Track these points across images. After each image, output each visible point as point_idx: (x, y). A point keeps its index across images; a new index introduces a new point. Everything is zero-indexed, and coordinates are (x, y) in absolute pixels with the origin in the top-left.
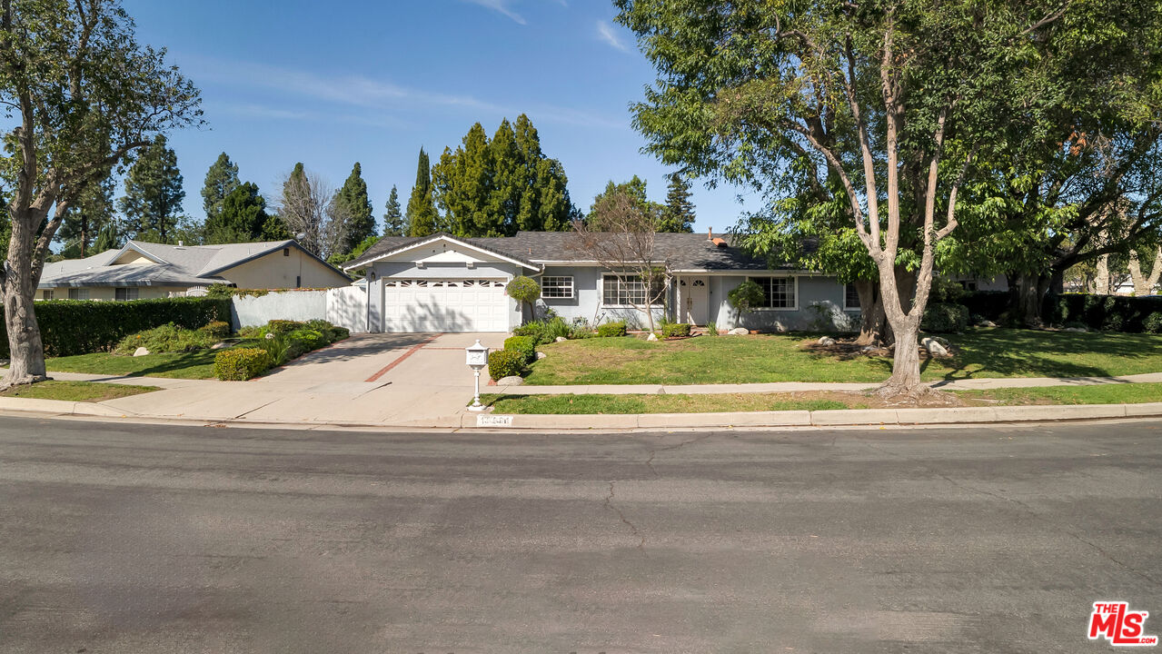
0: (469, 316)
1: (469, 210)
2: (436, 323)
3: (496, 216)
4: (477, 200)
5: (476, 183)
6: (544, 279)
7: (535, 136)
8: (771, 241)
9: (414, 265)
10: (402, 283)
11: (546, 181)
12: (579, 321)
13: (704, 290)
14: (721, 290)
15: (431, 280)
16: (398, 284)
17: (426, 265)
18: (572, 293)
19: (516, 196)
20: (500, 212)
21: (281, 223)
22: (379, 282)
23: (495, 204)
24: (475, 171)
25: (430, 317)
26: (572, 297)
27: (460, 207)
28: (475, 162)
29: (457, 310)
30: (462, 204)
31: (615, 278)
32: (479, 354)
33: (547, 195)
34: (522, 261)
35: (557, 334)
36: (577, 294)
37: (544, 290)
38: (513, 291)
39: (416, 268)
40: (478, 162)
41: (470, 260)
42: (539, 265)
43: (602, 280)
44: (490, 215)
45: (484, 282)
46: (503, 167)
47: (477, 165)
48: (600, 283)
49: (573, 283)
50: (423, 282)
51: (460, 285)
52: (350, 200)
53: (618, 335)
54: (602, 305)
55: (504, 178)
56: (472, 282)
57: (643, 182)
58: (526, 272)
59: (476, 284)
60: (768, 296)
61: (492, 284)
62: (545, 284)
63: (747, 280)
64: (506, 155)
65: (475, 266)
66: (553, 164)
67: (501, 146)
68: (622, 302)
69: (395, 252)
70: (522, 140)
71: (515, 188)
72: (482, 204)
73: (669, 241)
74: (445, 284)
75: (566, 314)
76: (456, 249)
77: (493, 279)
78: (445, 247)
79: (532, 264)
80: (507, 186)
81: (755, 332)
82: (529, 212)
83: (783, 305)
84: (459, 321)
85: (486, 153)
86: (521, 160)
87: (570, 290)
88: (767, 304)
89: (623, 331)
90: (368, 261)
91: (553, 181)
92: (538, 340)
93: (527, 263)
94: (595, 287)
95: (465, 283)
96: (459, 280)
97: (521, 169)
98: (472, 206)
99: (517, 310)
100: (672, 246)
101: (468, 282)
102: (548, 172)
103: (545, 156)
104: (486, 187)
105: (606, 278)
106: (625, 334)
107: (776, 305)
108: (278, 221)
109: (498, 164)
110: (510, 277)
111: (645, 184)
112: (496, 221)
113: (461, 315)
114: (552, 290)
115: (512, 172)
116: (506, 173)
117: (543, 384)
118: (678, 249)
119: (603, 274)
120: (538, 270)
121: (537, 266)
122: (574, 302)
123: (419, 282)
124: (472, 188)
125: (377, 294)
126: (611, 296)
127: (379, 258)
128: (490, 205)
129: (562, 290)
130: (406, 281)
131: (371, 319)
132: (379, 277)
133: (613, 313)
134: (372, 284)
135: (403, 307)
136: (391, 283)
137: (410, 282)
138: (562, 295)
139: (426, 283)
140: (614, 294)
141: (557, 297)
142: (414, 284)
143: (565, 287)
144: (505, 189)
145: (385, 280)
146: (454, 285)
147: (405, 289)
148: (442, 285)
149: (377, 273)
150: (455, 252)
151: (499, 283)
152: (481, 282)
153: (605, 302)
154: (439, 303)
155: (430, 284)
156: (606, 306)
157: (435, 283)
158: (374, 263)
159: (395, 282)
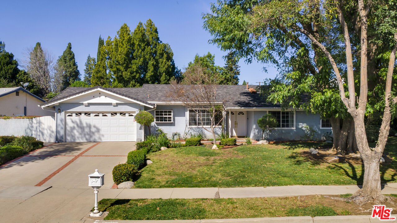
1: (120, 70)
3: (135, 74)
4: (124, 65)
5: (123, 56)
6: (156, 112)
7: (156, 31)
8: (283, 97)
9: (82, 104)
10: (76, 114)
11: (162, 55)
12: (176, 134)
13: (244, 117)
14: (253, 119)
15: (93, 112)
16: (74, 115)
17: (89, 104)
18: (172, 119)
19: (145, 63)
20: (137, 72)
21: (27, 74)
22: (63, 113)
23: (134, 67)
24: (124, 49)
26: (172, 121)
27: (115, 69)
28: (123, 44)
30: (117, 67)
31: (195, 111)
32: (97, 179)
33: (162, 63)
34: (143, 102)
35: (161, 145)
36: (174, 120)
37: (157, 118)
38: (139, 119)
39: (84, 106)
40: (125, 45)
41: (114, 102)
42: (153, 105)
43: (188, 112)
44: (131, 73)
46: (138, 47)
47: (125, 46)
48: (187, 113)
49: (172, 113)
50: (87, 114)
51: (109, 115)
52: (66, 62)
53: (196, 145)
54: (188, 126)
55: (139, 53)
56: (116, 114)
57: (213, 55)
58: (146, 108)
59: (118, 115)
60: (279, 121)
61: (127, 115)
62: (157, 115)
63: (268, 113)
64: (140, 41)
65: (117, 104)
66: (165, 46)
67: (138, 36)
68: (199, 124)
69: (71, 97)
70: (149, 33)
71: (145, 59)
72: (127, 68)
73: (225, 90)
74: (101, 115)
75: (168, 131)
76: (106, 95)
77: (127, 112)
78: (100, 94)
79: (149, 104)
80: (140, 58)
81: (272, 142)
82: (152, 72)
83: (288, 126)
85: (129, 40)
86: (148, 44)
87: (170, 118)
88: (279, 126)
89: (199, 143)
90: (56, 103)
91: (165, 55)
92: (150, 149)
93: (146, 103)
94: (184, 116)
95: (112, 114)
96: (108, 112)
97: (148, 49)
98: (122, 68)
99: (141, 129)
100: (226, 93)
102: (163, 51)
103: (161, 42)
104: (129, 57)
105: (191, 111)
106: (201, 144)
107: (283, 126)
108: (25, 73)
109: (136, 46)
110: (137, 111)
111: (214, 57)
112: (135, 76)
114: (161, 118)
115: (143, 50)
116: (140, 51)
117: (145, 188)
118: (230, 94)
119: (189, 109)
120: (152, 107)
122: (173, 124)
123: (85, 114)
124: (122, 59)
125: (61, 121)
126: (193, 121)
127: (62, 101)
128: (131, 68)
129: (166, 118)
130: (78, 113)
131: (58, 135)
132: (63, 111)
133: (194, 131)
134: (59, 114)
135: (77, 128)
136: (70, 114)
137: (80, 114)
138: (166, 121)
139: (90, 114)
140: (195, 120)
141: (163, 122)
142: (83, 115)
143: (168, 116)
144: (140, 59)
145: (66, 113)
146: (106, 116)
147: (77, 117)
148: (99, 116)
149: (61, 109)
150: (106, 97)
151: (131, 114)
152: (121, 114)
153: (190, 125)
154: (97, 125)
155: (92, 115)
156: (190, 127)
157: (95, 114)
158: (59, 103)
159: (72, 114)
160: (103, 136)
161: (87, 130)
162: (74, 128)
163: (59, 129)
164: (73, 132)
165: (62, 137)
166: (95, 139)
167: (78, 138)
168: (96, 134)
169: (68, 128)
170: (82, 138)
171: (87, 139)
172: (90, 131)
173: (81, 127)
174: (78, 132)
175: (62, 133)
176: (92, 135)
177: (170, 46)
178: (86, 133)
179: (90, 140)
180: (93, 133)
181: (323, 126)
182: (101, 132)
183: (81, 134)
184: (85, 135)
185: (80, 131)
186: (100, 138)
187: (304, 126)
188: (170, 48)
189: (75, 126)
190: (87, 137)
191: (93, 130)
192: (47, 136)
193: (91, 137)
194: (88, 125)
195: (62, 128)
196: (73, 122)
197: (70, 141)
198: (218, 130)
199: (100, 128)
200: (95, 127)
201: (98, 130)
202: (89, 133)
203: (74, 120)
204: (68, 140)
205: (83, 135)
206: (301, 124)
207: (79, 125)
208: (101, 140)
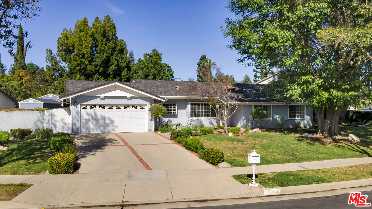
6: (163, 105)
7: (115, 27)
9: (99, 97)
10: (91, 107)
12: (178, 125)
15: (107, 105)
16: (89, 107)
22: (79, 106)
23: (98, 61)
26: (176, 114)
31: (195, 105)
36: (177, 112)
39: (99, 99)
41: (129, 95)
43: (190, 105)
44: (95, 67)
45: (135, 106)
46: (101, 42)
48: (189, 107)
49: (176, 106)
50: (102, 106)
51: (122, 108)
54: (190, 118)
56: (129, 106)
58: (156, 101)
59: (131, 107)
61: (139, 107)
63: (253, 107)
64: (102, 36)
65: (132, 98)
68: (198, 116)
69: (90, 91)
74: (115, 108)
77: (139, 105)
79: (161, 98)
81: (264, 130)
85: (93, 34)
86: (109, 39)
87: (175, 110)
89: (213, 132)
93: (159, 97)
94: (186, 109)
95: (125, 107)
96: (122, 105)
98: (86, 62)
99: (151, 120)
101: (127, 106)
105: (192, 104)
114: (167, 110)
119: (190, 103)
120: (164, 101)
121: (164, 99)
123: (100, 106)
124: (88, 53)
125: (77, 113)
126: (194, 113)
128: (95, 62)
129: (171, 110)
130: (93, 106)
131: (74, 127)
132: (79, 104)
133: (194, 122)
134: (75, 107)
135: (91, 120)
136: (84, 107)
137: (95, 106)
138: (171, 113)
139: (104, 107)
140: (195, 112)
141: (169, 114)
142: (98, 107)
143: (173, 109)
144: (103, 54)
145: (81, 105)
146: (119, 108)
147: (92, 110)
148: (113, 108)
149: (77, 102)
150: (121, 90)
151: (142, 107)
152: (133, 106)
153: (191, 116)
154: (111, 117)
155: (107, 108)
156: (192, 118)
157: (109, 107)
159: (87, 107)
160: (117, 127)
161: (101, 122)
162: (89, 120)
163: (75, 121)
164: (88, 125)
165: (78, 129)
166: (109, 131)
167: (93, 130)
168: (110, 125)
169: (83, 121)
170: (97, 130)
171: (101, 131)
172: (105, 123)
173: (95, 119)
174: (92, 124)
175: (78, 125)
176: (106, 126)
177: (125, 42)
178: (101, 125)
179: (104, 131)
180: (108, 125)
181: (290, 117)
182: (115, 124)
183: (95, 126)
184: (99, 127)
185: (95, 123)
186: (114, 130)
187: (278, 117)
188: (126, 44)
189: (90, 118)
190: (102, 128)
191: (107, 121)
192: (60, 129)
193: (105, 128)
194: (103, 117)
195: (78, 120)
196: (88, 114)
197: (85, 133)
198: (213, 120)
199: (114, 120)
200: (109, 119)
201: (112, 122)
202: (103, 124)
203: (88, 113)
204: (83, 132)
205: (97, 127)
206: (276, 115)
207: (94, 117)
208: (115, 131)
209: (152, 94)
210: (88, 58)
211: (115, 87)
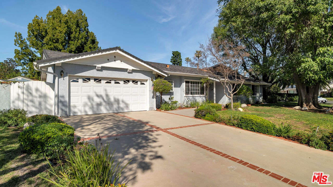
0: (127, 102)
2: (108, 107)
9: (95, 67)
10: (84, 80)
15: (104, 79)
16: (81, 80)
18: (173, 89)
22: (67, 78)
25: (104, 104)
26: (173, 91)
29: (121, 98)
31: (189, 82)
39: (95, 70)
41: (130, 68)
43: (185, 83)
45: (135, 82)
48: (184, 84)
49: (173, 84)
50: (98, 80)
51: (122, 82)
56: (129, 81)
58: (159, 76)
59: (131, 82)
61: (139, 83)
65: (133, 71)
68: (191, 94)
74: (113, 82)
77: (140, 80)
79: (164, 73)
81: (249, 105)
84: (122, 105)
90: (58, 62)
93: (162, 72)
94: (181, 87)
95: (124, 82)
96: (121, 79)
99: (153, 98)
101: (126, 81)
110: (149, 79)
113: (123, 101)
119: (185, 80)
120: (167, 76)
121: (167, 74)
122: (173, 94)
123: (95, 80)
126: (187, 91)
127: (67, 60)
130: (86, 79)
132: (67, 75)
133: (189, 99)
134: (61, 79)
136: (75, 79)
137: (89, 79)
139: (100, 80)
140: (189, 90)
142: (92, 81)
145: (71, 77)
146: (118, 83)
147: (85, 84)
148: (110, 83)
149: (65, 72)
150: (122, 61)
151: (143, 82)
152: (133, 81)
153: (186, 94)
154: (109, 94)
155: (103, 82)
156: (186, 96)
157: (106, 81)
158: (62, 63)
159: (78, 79)
169: (73, 98)
200: (106, 96)
203: (80, 87)
204: (72, 113)
209: (155, 68)
210: (62, 43)
211: (115, 57)
